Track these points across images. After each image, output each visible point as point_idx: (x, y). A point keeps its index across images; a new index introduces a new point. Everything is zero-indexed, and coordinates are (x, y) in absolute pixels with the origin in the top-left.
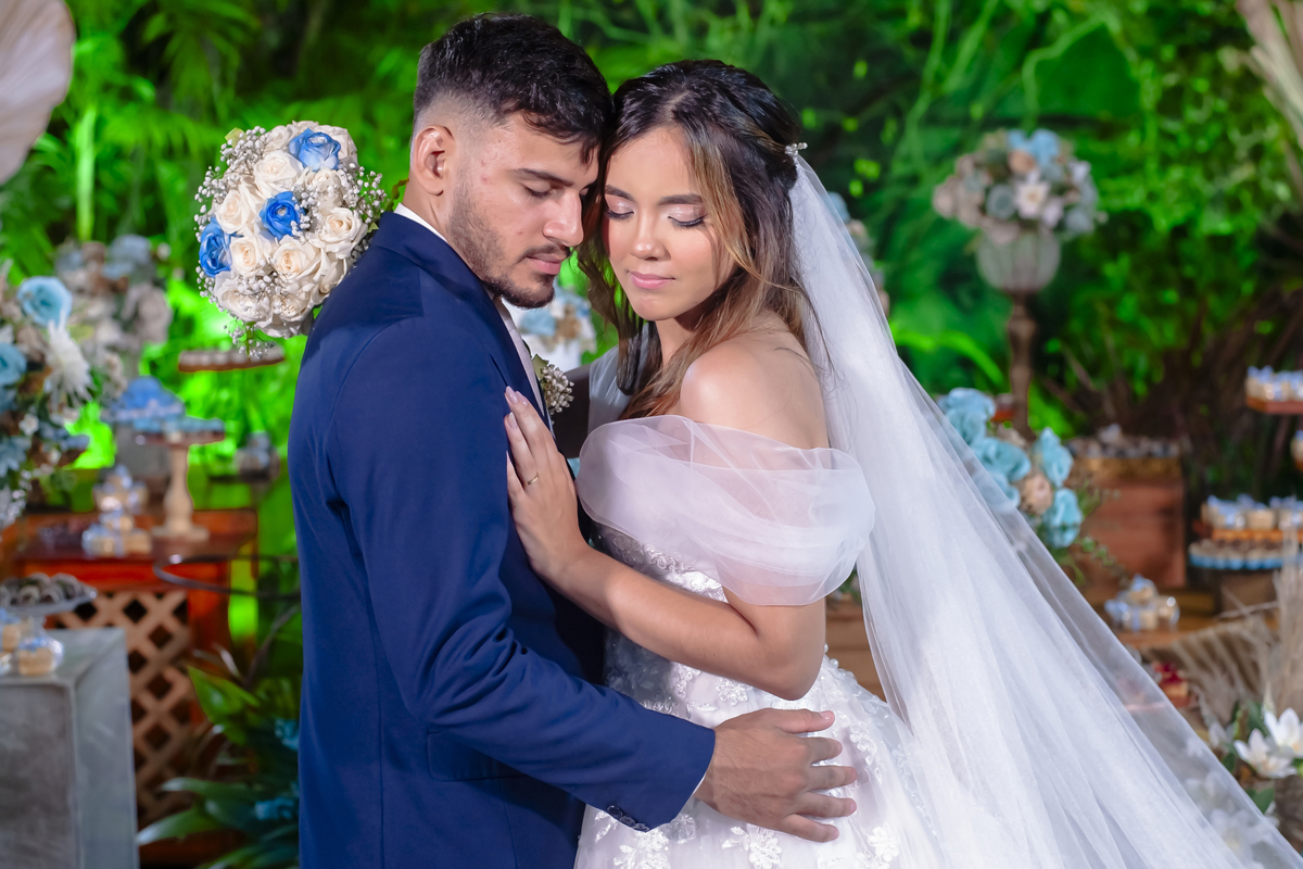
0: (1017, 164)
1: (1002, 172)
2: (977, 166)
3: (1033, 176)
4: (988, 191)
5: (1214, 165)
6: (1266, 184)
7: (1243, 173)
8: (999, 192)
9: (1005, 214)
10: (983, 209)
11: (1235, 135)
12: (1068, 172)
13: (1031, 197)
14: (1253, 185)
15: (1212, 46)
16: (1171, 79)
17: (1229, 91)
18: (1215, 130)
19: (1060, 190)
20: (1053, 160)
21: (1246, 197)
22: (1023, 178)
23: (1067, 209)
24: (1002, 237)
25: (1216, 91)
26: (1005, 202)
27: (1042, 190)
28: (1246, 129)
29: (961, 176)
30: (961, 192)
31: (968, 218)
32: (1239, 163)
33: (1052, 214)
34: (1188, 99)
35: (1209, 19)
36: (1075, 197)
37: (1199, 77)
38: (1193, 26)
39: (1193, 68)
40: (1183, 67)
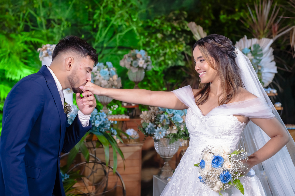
0: (138, 56)
1: (135, 58)
2: (129, 57)
3: (141, 59)
4: (132, 62)
5: (156, 57)
6: (167, 61)
7: (162, 58)
8: (134, 62)
9: (136, 66)
10: (131, 65)
11: (161, 51)
12: (147, 58)
13: (141, 63)
14: (164, 61)
15: (155, 33)
16: (147, 40)
17: (159, 42)
18: (157, 50)
19: (147, 61)
20: (145, 55)
21: (163, 63)
22: (139, 59)
23: (148, 65)
24: (134, 71)
25: (157, 42)
26: (136, 64)
27: (143, 61)
28: (163, 50)
29: (125, 58)
30: (126, 61)
31: (128, 66)
32: (161, 57)
33: (145, 67)
34: (151, 44)
35: (154, 27)
36: (149, 63)
37: (153, 39)
38: (151, 29)
39: (151, 37)
40: (149, 37)
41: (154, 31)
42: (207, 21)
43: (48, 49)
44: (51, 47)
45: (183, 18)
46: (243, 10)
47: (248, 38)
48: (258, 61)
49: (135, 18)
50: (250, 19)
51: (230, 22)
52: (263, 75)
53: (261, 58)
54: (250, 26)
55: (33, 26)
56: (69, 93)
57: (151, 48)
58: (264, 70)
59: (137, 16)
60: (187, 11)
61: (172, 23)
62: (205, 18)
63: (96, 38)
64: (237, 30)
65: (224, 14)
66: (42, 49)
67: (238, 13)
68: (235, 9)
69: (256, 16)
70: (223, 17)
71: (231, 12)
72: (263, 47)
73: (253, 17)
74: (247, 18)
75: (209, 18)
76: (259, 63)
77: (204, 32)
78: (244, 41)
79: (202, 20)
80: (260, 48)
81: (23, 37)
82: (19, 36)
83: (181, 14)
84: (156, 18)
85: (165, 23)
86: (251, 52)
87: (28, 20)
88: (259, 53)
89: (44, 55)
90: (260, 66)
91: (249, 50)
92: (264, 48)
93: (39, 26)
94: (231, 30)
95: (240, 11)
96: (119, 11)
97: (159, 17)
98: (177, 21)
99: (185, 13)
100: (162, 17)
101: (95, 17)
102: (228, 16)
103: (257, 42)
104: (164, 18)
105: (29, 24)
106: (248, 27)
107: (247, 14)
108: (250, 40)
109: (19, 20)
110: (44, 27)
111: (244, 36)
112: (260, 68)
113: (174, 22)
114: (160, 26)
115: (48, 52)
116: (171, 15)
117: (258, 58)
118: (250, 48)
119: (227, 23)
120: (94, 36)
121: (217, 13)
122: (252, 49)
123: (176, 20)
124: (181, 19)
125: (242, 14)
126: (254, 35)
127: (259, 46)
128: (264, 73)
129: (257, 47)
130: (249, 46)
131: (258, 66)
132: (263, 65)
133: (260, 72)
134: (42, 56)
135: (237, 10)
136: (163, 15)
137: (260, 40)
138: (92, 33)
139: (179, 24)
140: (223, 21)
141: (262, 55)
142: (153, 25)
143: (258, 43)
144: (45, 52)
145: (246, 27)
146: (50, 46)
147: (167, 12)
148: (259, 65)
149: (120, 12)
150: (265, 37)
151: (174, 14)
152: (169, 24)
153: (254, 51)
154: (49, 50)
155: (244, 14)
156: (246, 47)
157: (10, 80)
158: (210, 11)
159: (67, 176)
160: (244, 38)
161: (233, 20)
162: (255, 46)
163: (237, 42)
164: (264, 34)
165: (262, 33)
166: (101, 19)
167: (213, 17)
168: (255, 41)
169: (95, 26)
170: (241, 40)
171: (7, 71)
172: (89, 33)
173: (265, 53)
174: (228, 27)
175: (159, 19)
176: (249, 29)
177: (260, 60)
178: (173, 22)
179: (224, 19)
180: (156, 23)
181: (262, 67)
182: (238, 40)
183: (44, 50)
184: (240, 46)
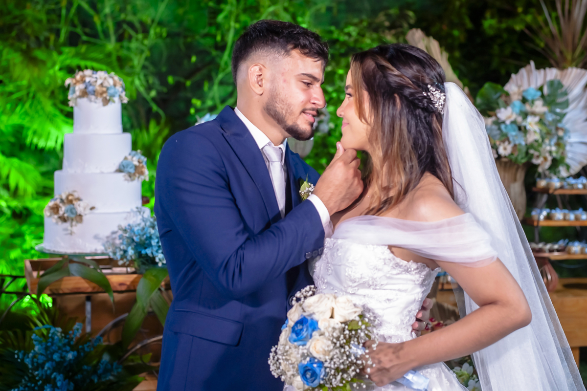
23: (320, 122)
34: (337, 77)
35: (344, 43)
36: (322, 117)
37: (340, 68)
38: (338, 46)
39: (338, 64)
40: (333, 64)
41: (343, 51)
42: (456, 33)
43: (87, 80)
44: (94, 76)
45: (406, 25)
46: (533, 10)
47: (538, 67)
48: (558, 118)
49: (303, 23)
50: (546, 30)
51: (505, 36)
52: (568, 148)
53: (565, 111)
54: (547, 45)
55: (86, 34)
56: (132, 180)
57: (337, 87)
58: (569, 137)
59: (307, 18)
60: (415, 12)
61: (382, 35)
62: (452, 25)
63: (222, 63)
64: (519, 51)
65: (492, 17)
66: (74, 81)
67: (522, 16)
68: (515, 8)
69: (558, 24)
70: (489, 23)
71: (507, 13)
72: (569, 86)
73: (553, 27)
74: (541, 28)
75: (461, 25)
76: (560, 121)
77: (441, 53)
78: (529, 73)
79: (445, 28)
80: (563, 89)
81: (62, 58)
82: (55, 54)
83: (403, 16)
84: (348, 24)
85: (368, 35)
86: (543, 96)
87: (76, 21)
88: (560, 100)
89: (78, 93)
90: (562, 129)
91: (539, 93)
92: (571, 91)
93: (101, 35)
94: (507, 51)
95: (526, 12)
96: (269, 6)
97: (356, 20)
98: (393, 32)
99: (411, 14)
100: (361, 21)
101: (220, 18)
102: (500, 22)
103: (556, 76)
104: (365, 24)
105: (79, 30)
106: (542, 45)
107: (540, 19)
108: (542, 71)
109: (59, 21)
110: (113, 38)
111: (529, 63)
112: (561, 133)
113: (387, 31)
114: (356, 41)
115: (86, 88)
116: (381, 18)
117: (558, 110)
118: (541, 89)
119: (497, 36)
120: (218, 60)
121: (477, 16)
122: (546, 90)
123: (390, 28)
124: (401, 26)
125: (529, 18)
126: (552, 62)
127: (560, 85)
128: (571, 144)
129: (556, 86)
130: (539, 83)
131: (557, 129)
132: (568, 126)
133: (561, 142)
134: (74, 96)
135: (520, 10)
136: (364, 17)
137: (565, 71)
138: (214, 53)
139: (397, 36)
140: (491, 32)
141: (566, 104)
142: (343, 38)
143: (559, 78)
144: (79, 87)
145: (538, 45)
146: (93, 74)
147: (374, 13)
148: (560, 125)
149: (271, 9)
150: (577, 66)
151: (388, 16)
152: (375, 36)
153: (549, 95)
154: (89, 82)
155: (535, 19)
156: (533, 86)
157: (33, 147)
158: (464, 10)
159: (117, 368)
160: (528, 67)
161: (510, 31)
162: (551, 84)
163: (513, 76)
164: (573, 60)
165: (569, 57)
166: (232, 24)
167: (469, 25)
168: (552, 73)
169: (219, 38)
170: (523, 71)
171: (28, 129)
172: (208, 53)
173: (574, 101)
174: (501, 46)
175: (355, 25)
176: (543, 49)
177: (563, 116)
178: (383, 32)
179: (491, 27)
180: (349, 35)
181: (566, 131)
182: (516, 72)
183: (77, 82)
184: (519, 83)
